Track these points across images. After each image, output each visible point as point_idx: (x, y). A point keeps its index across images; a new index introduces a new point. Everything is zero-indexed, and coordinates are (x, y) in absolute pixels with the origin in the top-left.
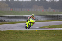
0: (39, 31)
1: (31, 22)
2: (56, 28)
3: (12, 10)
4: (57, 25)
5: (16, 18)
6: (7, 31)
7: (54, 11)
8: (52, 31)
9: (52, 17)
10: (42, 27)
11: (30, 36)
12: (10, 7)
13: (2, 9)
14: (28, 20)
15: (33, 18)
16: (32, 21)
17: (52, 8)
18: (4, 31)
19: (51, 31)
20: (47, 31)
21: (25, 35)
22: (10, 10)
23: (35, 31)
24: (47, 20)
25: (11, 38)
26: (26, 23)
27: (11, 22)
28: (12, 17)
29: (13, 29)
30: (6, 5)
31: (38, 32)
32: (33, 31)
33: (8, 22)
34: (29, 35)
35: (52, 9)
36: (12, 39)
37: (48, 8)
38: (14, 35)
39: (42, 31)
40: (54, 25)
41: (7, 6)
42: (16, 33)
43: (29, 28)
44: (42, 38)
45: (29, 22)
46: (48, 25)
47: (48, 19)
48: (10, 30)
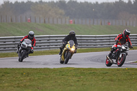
0: (132, 69)
3: (72, 23)
6: (61, 68)
11: (111, 80)
13: (51, 20)
18: (54, 70)
21: (101, 77)
22: (67, 24)
25: (71, 86)
32: (118, 70)
34: (109, 78)
36: (72, 88)
38: (76, 79)
41: (61, 14)
42: (82, 73)
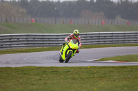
0: (94, 67)
1: (71, 49)
2: (131, 61)
3: (34, 22)
4: (135, 54)
5: (43, 38)
6: (23, 67)
7: (127, 24)
8: (124, 67)
9: (124, 36)
10: (102, 60)
11: (74, 79)
12: (30, 16)
13: (13, 19)
14: (64, 44)
15: (75, 40)
16: (73, 45)
17: (123, 17)
18: (16, 69)
19: (120, 67)
20: (113, 67)
21: (63, 76)
22: (29, 22)
23: (86, 68)
24: (113, 44)
25: (33, 84)
26: (61, 51)
27: (31, 48)
28: (34, 38)
29: (36, 63)
30: (22, 10)
31: (93, 70)
32: (80, 68)
33: (25, 49)
34: (71, 76)
35: (123, 20)
36: (34, 87)
37: (114, 18)
38: (38, 78)
39: (102, 67)
40: (129, 54)
41: (23, 13)
42: (43, 72)
43: (67, 62)
44: (102, 84)
45: (66, 47)
46: (116, 55)
47: (114, 41)
48: (30, 65)
